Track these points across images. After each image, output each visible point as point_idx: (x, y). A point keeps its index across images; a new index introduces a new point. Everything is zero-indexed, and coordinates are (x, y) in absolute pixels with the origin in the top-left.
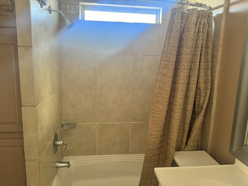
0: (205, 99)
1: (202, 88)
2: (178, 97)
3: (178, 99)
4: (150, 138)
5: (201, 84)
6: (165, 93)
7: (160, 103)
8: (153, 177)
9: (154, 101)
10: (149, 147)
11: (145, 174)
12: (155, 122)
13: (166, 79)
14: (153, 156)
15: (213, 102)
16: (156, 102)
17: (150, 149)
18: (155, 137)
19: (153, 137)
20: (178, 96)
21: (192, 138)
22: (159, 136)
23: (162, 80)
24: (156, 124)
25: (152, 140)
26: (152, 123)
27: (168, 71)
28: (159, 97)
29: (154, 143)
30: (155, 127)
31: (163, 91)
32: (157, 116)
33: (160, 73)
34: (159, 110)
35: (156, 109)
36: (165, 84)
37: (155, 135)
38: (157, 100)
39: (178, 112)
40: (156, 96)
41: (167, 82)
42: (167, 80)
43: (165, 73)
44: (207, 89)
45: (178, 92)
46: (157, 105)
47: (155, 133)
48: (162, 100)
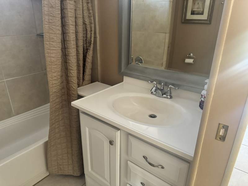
0: (91, 34)
1: (88, 23)
2: (70, 32)
3: (71, 34)
4: (51, 80)
5: (86, 18)
6: (57, 28)
7: (54, 40)
8: (60, 119)
9: (47, 39)
10: (53, 90)
11: (53, 119)
12: (53, 63)
13: (55, 12)
14: (57, 98)
15: (97, 37)
16: (49, 40)
17: (54, 93)
18: (56, 78)
19: (54, 79)
20: (70, 30)
21: (87, 73)
22: (59, 77)
23: (52, 13)
24: (54, 65)
25: (54, 82)
26: (50, 64)
27: (55, 2)
28: (51, 33)
29: (56, 85)
30: (54, 68)
31: (54, 25)
32: (53, 55)
33: (46, 4)
34: (54, 49)
35: (51, 48)
36: (55, 18)
37: (55, 77)
38: (50, 37)
39: (73, 48)
40: (48, 33)
41: (57, 15)
42: (57, 13)
43: (52, 4)
44: (91, 24)
45: (69, 27)
46: (51, 43)
47: (55, 74)
48: (55, 37)
